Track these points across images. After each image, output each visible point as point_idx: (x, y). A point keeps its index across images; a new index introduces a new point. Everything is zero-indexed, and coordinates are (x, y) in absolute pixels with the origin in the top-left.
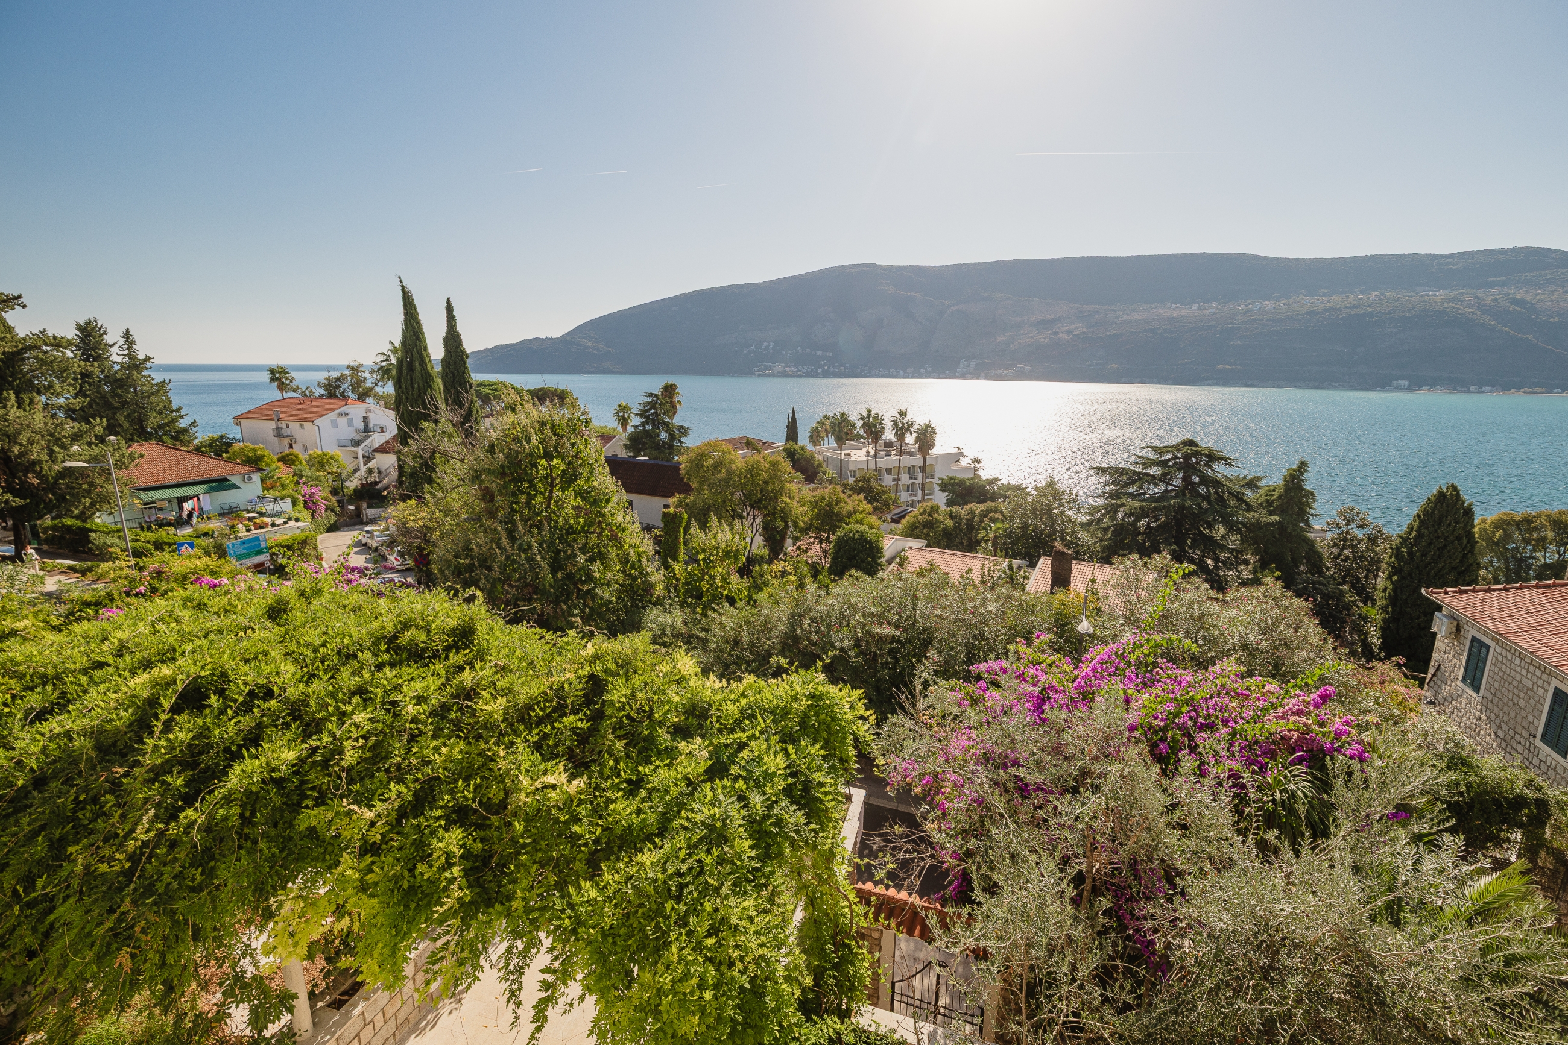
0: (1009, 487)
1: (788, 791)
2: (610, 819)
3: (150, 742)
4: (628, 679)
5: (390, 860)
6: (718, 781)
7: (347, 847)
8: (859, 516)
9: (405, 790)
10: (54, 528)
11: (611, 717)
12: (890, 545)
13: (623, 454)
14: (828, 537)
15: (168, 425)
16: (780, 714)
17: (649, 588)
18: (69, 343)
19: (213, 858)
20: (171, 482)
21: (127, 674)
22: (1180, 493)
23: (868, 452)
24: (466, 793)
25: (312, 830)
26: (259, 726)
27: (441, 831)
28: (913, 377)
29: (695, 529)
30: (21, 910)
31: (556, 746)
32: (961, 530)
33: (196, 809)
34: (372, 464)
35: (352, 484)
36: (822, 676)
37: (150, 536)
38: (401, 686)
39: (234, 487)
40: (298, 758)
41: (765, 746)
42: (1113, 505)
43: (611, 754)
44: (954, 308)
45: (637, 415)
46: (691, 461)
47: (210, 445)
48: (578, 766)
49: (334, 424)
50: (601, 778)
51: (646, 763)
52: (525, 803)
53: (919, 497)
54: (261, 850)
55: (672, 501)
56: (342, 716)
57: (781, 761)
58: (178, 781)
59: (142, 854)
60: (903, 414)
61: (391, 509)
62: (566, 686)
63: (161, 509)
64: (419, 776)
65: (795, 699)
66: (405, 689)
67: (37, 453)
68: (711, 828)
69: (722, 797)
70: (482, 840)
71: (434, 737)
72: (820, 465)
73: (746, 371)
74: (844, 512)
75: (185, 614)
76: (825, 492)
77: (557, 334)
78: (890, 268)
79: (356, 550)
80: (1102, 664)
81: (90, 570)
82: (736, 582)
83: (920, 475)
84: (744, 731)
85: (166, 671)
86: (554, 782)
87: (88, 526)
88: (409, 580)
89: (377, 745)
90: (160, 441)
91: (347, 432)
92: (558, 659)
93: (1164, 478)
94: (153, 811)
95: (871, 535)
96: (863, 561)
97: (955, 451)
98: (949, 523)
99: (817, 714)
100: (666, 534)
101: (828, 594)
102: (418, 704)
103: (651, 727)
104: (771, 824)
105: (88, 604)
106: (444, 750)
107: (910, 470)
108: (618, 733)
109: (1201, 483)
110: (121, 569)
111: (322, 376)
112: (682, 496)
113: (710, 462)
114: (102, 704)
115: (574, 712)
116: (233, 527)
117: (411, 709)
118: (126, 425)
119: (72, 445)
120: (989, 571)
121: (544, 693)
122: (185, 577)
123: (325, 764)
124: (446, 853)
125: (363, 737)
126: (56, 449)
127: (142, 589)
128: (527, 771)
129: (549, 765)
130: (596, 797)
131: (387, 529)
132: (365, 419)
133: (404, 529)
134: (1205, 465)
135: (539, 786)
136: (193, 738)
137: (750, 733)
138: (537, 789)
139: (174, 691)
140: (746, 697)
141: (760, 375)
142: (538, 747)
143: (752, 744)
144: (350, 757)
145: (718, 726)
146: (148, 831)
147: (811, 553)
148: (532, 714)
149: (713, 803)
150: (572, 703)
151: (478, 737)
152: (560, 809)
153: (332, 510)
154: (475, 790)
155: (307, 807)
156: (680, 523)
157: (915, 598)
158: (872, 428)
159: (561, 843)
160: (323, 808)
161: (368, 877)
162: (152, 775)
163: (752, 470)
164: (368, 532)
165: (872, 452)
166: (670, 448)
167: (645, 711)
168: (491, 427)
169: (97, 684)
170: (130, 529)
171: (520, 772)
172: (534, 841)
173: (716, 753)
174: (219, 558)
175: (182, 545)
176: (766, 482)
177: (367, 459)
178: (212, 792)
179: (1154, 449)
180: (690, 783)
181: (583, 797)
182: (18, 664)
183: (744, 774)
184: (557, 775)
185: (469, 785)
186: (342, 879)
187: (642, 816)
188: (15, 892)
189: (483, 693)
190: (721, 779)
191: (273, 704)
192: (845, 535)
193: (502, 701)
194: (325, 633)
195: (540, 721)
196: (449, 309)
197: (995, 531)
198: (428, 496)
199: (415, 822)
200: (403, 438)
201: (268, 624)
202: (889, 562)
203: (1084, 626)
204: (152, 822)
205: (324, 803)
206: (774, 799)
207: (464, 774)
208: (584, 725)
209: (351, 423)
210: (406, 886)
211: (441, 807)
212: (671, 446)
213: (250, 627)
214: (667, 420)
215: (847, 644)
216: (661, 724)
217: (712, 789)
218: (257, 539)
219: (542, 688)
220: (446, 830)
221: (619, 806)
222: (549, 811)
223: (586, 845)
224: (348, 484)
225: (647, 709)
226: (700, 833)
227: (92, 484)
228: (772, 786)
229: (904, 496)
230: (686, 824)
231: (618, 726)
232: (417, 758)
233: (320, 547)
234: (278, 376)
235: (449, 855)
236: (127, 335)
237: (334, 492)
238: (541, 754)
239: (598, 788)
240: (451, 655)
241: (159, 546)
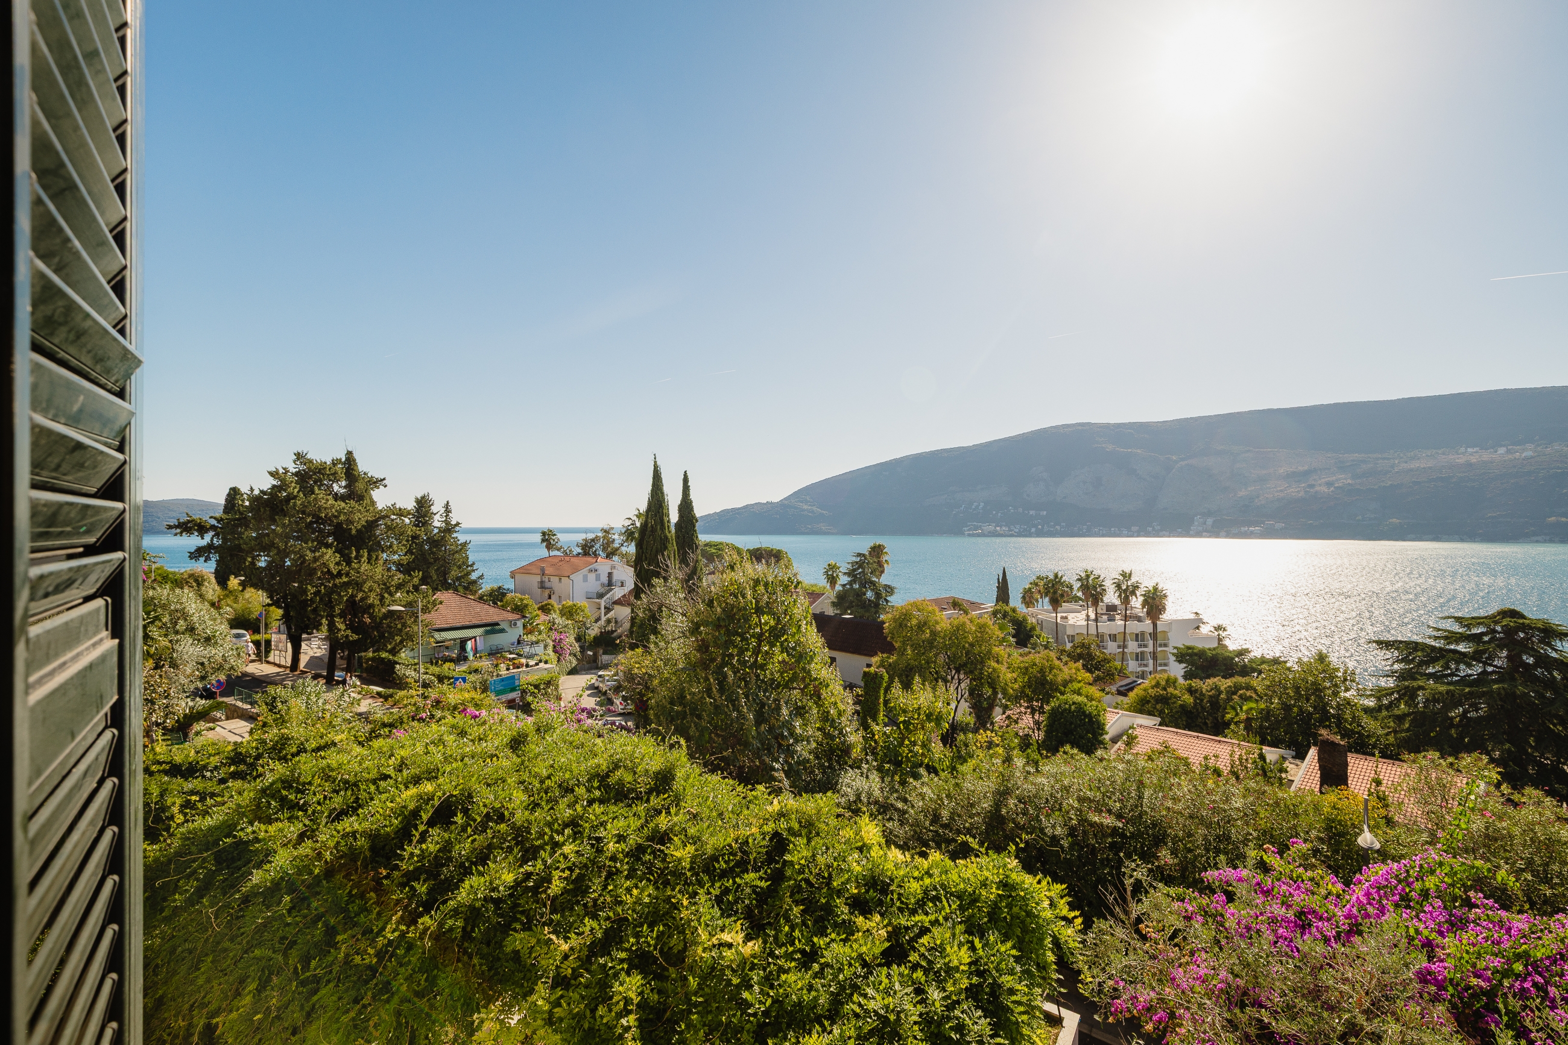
0: (1263, 661)
1: (972, 992)
2: (781, 991)
3: (409, 849)
4: (809, 840)
5: (576, 996)
6: (895, 967)
7: (542, 976)
8: (1076, 686)
9: (598, 927)
10: (373, 659)
11: (790, 879)
12: (1114, 720)
13: (830, 611)
14: (1042, 707)
15: (462, 577)
16: (968, 900)
17: (846, 750)
18: (409, 513)
19: (436, 967)
20: (458, 625)
21: (402, 787)
22: (1504, 676)
23: (1088, 616)
24: (650, 937)
25: (516, 953)
26: (490, 847)
27: (623, 974)
28: (1138, 536)
29: (897, 690)
30: (297, 987)
31: (736, 902)
32: (1203, 708)
33: (431, 917)
34: (611, 615)
35: (594, 632)
36: (1014, 863)
37: (436, 670)
38: (606, 822)
39: (502, 631)
40: (515, 880)
41: (948, 935)
42: (1407, 687)
43: (788, 920)
44: (1183, 463)
45: (845, 574)
46: (895, 620)
47: (490, 595)
48: (755, 929)
49: (585, 579)
50: (777, 944)
51: (822, 935)
52: (702, 958)
53: (1151, 668)
54: (474, 965)
55: (875, 660)
56: (556, 845)
57: (965, 956)
58: (422, 888)
59: (387, 952)
60: (1126, 576)
61: (621, 657)
62: (750, 841)
63: (447, 648)
64: (611, 914)
65: (984, 884)
66: (609, 826)
67: (373, 599)
68: (884, 1020)
69: (897, 986)
70: (659, 992)
71: (627, 878)
72: (1033, 628)
73: (956, 530)
74: (1059, 679)
75: (450, 739)
76: (1038, 657)
77: (776, 499)
78: (1107, 426)
79: (589, 692)
80: (1379, 889)
81: (391, 696)
82: (937, 749)
83: (1151, 643)
84: (927, 914)
85: (428, 787)
86: (730, 941)
87: (396, 659)
88: (629, 723)
89: (581, 877)
90: (456, 590)
91: (593, 585)
92: (746, 812)
93: (1477, 656)
94: (400, 913)
95: (1090, 707)
96: (1082, 737)
97: (1192, 616)
98: (1188, 699)
99: (1010, 906)
100: (866, 693)
101: (1037, 771)
102: (618, 842)
103: (830, 896)
104: (951, 1028)
105: (384, 725)
106: (635, 892)
107: (1139, 637)
108: (797, 897)
109: (1536, 665)
110: (412, 697)
111: (580, 538)
112: (885, 655)
113: (914, 622)
114: (381, 811)
115: (756, 870)
116: (497, 666)
117: (612, 847)
118: (435, 577)
119: (396, 592)
120: (1240, 759)
121: (730, 845)
122: (455, 708)
123: (535, 890)
124: (625, 998)
125: (570, 869)
126: (386, 595)
127: (424, 715)
128: (707, 925)
129: (727, 921)
130: (769, 964)
131: (616, 674)
132: (610, 575)
133: (630, 676)
134: (1541, 641)
135: (716, 942)
136: (439, 851)
137: (932, 917)
138: (714, 946)
139: (433, 806)
140: (931, 876)
141: (969, 535)
142: (719, 900)
143: (935, 931)
144: (556, 886)
145: (898, 904)
146: (394, 931)
147: (1022, 724)
148: (717, 866)
149: (887, 992)
150: (755, 859)
151: (666, 883)
152: (733, 971)
153: (575, 655)
154: (658, 936)
155: (515, 930)
156: (881, 684)
157: (1141, 784)
158: (1092, 591)
159: (731, 1009)
160: (527, 933)
161: (556, 1010)
162: (405, 880)
163: (958, 630)
164: (600, 676)
165: (1092, 616)
166: (876, 606)
167: (824, 878)
168: (711, 582)
169: (380, 793)
170: (424, 663)
171: (700, 925)
172: (706, 1001)
173: (895, 933)
174: (483, 692)
175: (457, 679)
176: (972, 645)
177: (608, 610)
178: (445, 902)
179: (1459, 620)
180: (865, 964)
181: (756, 961)
182: (332, 770)
183: (924, 963)
184: (734, 935)
185: (652, 931)
186: (534, 1010)
187: (813, 993)
188: (296, 968)
189: (675, 838)
190: (899, 965)
191: (503, 827)
192: (1060, 706)
193: (690, 848)
194: (552, 766)
195: (724, 874)
196: (686, 480)
197: (1247, 712)
198: (652, 646)
199: (602, 961)
200: (637, 592)
201: (509, 753)
202: (1114, 740)
203: (1366, 839)
204: (398, 923)
205: (530, 929)
206: (954, 998)
207: (650, 919)
208: (763, 884)
209: (598, 578)
210: (586, 1026)
211: (626, 950)
212: (877, 605)
213: (496, 755)
214: (874, 579)
215: (1059, 831)
216: (839, 893)
217: (888, 976)
218: (513, 677)
219: (729, 840)
220: (628, 974)
221: (791, 977)
222: (722, 970)
223: (755, 1015)
224: (589, 632)
225: (826, 875)
226: (871, 1023)
227: (404, 625)
228: (954, 984)
229: (1132, 666)
230: (858, 1010)
231: (797, 889)
232: (611, 896)
233: (561, 688)
234: (548, 538)
235: (627, 1001)
236: (447, 507)
237: (578, 639)
238: (721, 909)
239: (771, 954)
240: (652, 798)
241: (441, 679)
